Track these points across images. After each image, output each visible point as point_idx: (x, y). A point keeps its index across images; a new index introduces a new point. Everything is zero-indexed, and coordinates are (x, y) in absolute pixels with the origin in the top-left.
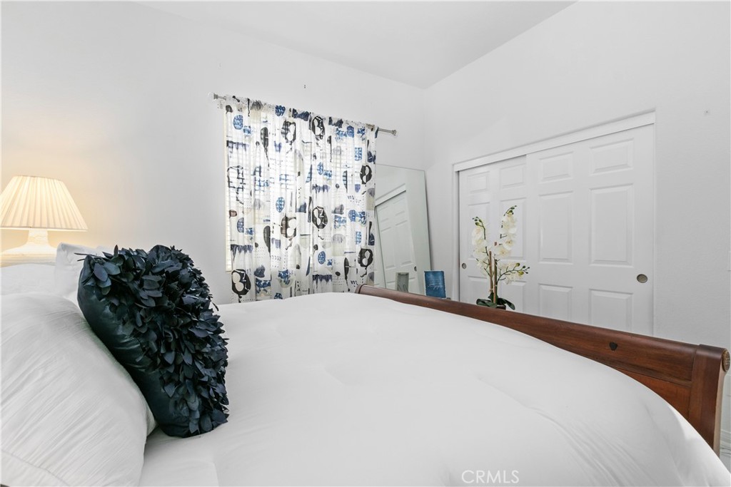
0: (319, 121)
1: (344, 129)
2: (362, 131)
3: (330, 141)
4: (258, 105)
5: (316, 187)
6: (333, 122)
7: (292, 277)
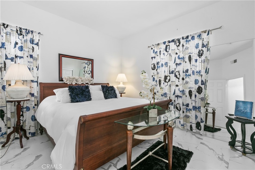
0: (178, 40)
1: (190, 38)
2: (199, 36)
3: (183, 46)
4: (158, 44)
5: (177, 64)
6: (184, 38)
7: (168, 95)
